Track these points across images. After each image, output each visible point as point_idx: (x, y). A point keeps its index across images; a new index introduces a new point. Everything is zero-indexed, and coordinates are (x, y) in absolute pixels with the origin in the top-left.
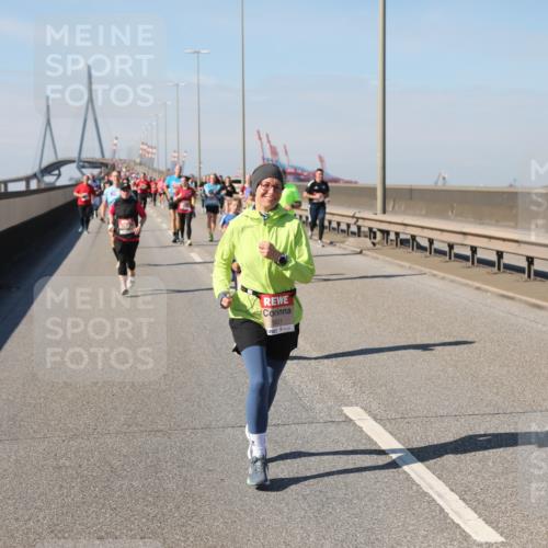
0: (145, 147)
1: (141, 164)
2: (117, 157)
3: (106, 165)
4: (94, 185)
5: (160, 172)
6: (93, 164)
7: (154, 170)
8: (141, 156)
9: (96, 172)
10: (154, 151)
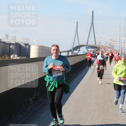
0: (111, 41)
1: (109, 48)
2: (101, 45)
3: (96, 48)
4: (93, 54)
5: (116, 51)
6: (92, 47)
7: (114, 50)
8: (110, 44)
9: (93, 50)
10: (115, 43)
